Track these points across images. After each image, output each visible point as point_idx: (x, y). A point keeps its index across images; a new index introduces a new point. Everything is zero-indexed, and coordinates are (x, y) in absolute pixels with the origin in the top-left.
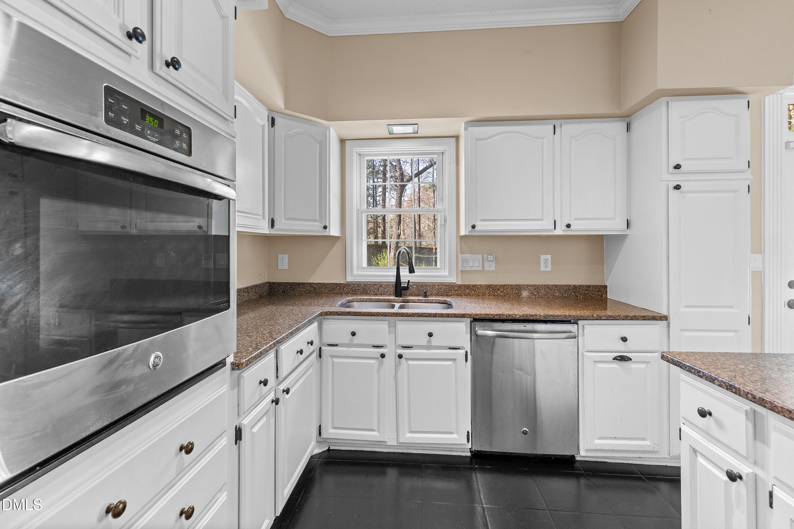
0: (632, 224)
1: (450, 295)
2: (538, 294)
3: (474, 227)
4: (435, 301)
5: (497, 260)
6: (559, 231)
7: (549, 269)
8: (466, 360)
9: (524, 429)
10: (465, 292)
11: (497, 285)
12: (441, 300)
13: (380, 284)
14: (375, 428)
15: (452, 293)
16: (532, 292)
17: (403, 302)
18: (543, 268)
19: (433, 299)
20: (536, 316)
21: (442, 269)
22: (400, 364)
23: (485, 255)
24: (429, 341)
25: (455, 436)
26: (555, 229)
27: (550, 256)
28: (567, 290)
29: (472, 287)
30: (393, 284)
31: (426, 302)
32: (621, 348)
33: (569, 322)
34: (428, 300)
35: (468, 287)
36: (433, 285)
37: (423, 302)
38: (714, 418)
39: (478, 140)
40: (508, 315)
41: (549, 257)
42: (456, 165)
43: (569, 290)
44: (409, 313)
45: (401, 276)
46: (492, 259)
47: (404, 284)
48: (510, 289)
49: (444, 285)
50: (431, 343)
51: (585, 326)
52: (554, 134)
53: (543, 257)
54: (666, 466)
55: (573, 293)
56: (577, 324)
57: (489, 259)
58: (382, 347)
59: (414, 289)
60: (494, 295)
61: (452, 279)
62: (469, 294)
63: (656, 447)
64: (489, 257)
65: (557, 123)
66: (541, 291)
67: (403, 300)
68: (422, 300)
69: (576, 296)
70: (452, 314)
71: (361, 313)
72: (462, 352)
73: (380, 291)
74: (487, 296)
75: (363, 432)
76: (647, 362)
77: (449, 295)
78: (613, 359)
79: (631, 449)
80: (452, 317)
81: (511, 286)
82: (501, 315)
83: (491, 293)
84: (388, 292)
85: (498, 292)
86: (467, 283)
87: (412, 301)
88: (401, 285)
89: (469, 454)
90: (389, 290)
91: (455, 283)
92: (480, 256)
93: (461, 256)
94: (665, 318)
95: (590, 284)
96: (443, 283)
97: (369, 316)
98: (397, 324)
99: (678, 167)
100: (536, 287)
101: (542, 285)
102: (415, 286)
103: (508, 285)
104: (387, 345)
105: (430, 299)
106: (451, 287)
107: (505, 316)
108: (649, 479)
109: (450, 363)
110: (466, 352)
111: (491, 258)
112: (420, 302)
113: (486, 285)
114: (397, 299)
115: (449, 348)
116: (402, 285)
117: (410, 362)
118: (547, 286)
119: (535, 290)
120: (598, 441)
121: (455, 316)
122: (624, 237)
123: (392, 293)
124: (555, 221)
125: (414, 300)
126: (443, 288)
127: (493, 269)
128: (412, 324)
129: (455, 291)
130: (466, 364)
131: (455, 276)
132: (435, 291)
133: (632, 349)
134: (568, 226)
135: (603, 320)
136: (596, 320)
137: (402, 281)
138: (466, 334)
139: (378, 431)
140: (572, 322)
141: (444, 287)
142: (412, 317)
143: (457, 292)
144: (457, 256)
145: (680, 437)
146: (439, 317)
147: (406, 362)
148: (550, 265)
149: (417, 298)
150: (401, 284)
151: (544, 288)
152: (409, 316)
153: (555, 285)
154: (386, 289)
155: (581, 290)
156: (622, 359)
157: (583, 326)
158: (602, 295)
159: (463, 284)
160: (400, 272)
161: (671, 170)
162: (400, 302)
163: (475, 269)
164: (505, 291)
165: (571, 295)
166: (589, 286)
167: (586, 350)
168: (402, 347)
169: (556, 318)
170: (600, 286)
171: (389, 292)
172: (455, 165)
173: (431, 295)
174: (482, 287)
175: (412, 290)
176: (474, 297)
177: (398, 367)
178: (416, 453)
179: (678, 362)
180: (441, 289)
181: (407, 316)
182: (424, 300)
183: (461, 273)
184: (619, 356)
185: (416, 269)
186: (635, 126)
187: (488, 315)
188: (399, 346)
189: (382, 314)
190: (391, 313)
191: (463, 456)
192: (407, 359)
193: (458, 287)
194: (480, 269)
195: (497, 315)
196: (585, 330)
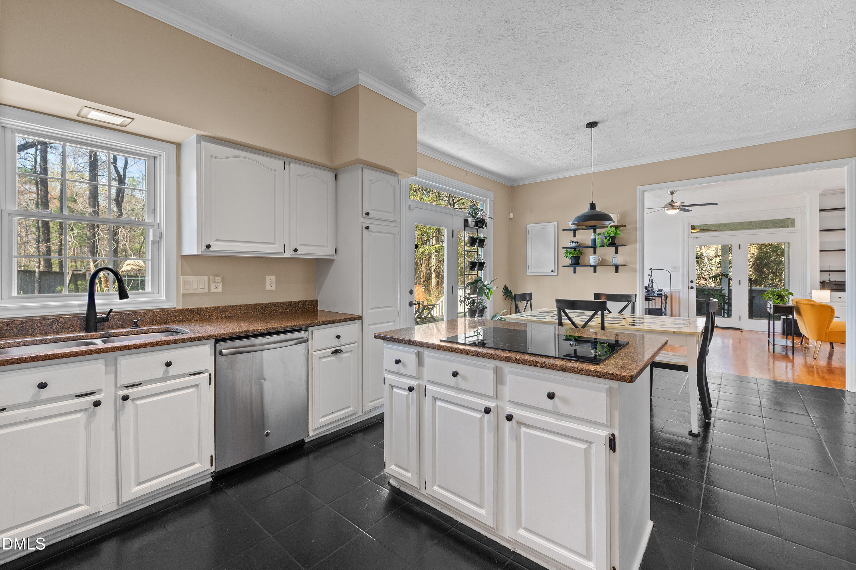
0: (338, 252)
1: (169, 322)
2: (265, 311)
3: (208, 246)
4: (152, 330)
5: (223, 281)
6: (288, 255)
7: (274, 288)
8: (210, 384)
9: (266, 432)
10: (188, 317)
11: (225, 307)
12: (161, 328)
13: (54, 318)
14: (81, 501)
15: (171, 320)
16: (259, 310)
17: (102, 337)
18: (268, 288)
19: (150, 329)
20: (278, 328)
21: (155, 293)
22: (123, 407)
23: (211, 277)
24: (166, 372)
25: (198, 465)
26: (284, 252)
27: (275, 277)
28: (289, 306)
29: (197, 311)
30: (78, 317)
31: (139, 333)
32: (335, 343)
33: (300, 330)
34: (141, 331)
35: (191, 311)
36: (146, 312)
37: (134, 334)
38: (402, 363)
39: (212, 157)
40: (253, 331)
41: (273, 277)
42: (177, 176)
43: (291, 306)
44: (139, 344)
45: (96, 304)
46: (220, 280)
47: (101, 315)
48: (238, 309)
49: (160, 311)
50: (169, 373)
51: (314, 331)
52: (284, 169)
53: (268, 278)
54: (360, 422)
55: (294, 308)
56: (308, 331)
57: (217, 281)
58: (93, 393)
59: (116, 320)
60: (222, 317)
61: (172, 304)
62: (192, 318)
63: (356, 409)
64: (217, 278)
65: (287, 160)
66: (268, 309)
67: (102, 335)
68: (132, 331)
69: (296, 311)
70: (195, 337)
71: (58, 355)
72: (207, 375)
73: (54, 328)
74: (214, 318)
75: (59, 516)
76: (351, 351)
77: (167, 322)
78: (332, 353)
79: (342, 417)
80: (196, 341)
81: (239, 306)
82: (247, 332)
83: (218, 315)
84: (70, 328)
85: (226, 313)
86: (190, 307)
87: (117, 334)
88: (96, 317)
89: (211, 479)
90: (73, 325)
91: (175, 308)
92: (206, 278)
93: (182, 277)
94: (360, 318)
95: (306, 300)
96: (158, 309)
97: (73, 356)
98: (118, 360)
99: (367, 214)
100: (263, 305)
101: (268, 303)
102: (117, 316)
103: (237, 306)
104: (103, 389)
105: (144, 329)
106: (170, 314)
107: (251, 332)
108: (353, 433)
109: (192, 390)
110: (210, 375)
111: (218, 279)
112: (130, 334)
113: (213, 307)
114: (91, 335)
115: (189, 375)
116: (98, 316)
117: (138, 402)
118: (273, 304)
119: (262, 308)
120: (322, 420)
121: (199, 339)
122: (333, 260)
123: (77, 328)
124: (285, 245)
125: (119, 332)
126: (159, 315)
127: (220, 289)
128: (142, 357)
129: (176, 316)
130: (209, 386)
131: (176, 300)
132: (149, 320)
133: (343, 343)
134: (296, 250)
135: (325, 324)
136: (321, 325)
137: (97, 311)
138: (210, 356)
139: (87, 503)
140: (303, 330)
141: (162, 314)
142: (144, 347)
143: (177, 318)
144: (178, 278)
145: (384, 382)
146: (179, 343)
147: (133, 403)
148: (275, 285)
149: (125, 330)
150: (96, 315)
151: (270, 306)
152: (138, 348)
153: (279, 303)
154: (66, 325)
155: (299, 305)
156: (337, 352)
157: (312, 332)
158: (315, 308)
159: (185, 308)
160: (95, 299)
161: (364, 215)
162: (97, 337)
163: (200, 291)
164: (233, 312)
165: (292, 310)
166: (305, 301)
167: (314, 350)
168: (125, 387)
169: (293, 327)
170: (314, 300)
171: (72, 328)
172: (175, 175)
173: (142, 325)
174: (208, 309)
175: (113, 321)
176: (199, 321)
177: (121, 412)
178: (143, 508)
179: (384, 337)
180: (156, 316)
181: (135, 349)
182: (136, 332)
183: (183, 296)
184: (335, 351)
185: (130, 294)
186: (341, 177)
187: (235, 333)
188: (121, 387)
189: (97, 350)
190: (112, 347)
191: (204, 484)
192: (133, 400)
193: (179, 312)
194: (206, 291)
195: (243, 332)
196: (313, 334)
